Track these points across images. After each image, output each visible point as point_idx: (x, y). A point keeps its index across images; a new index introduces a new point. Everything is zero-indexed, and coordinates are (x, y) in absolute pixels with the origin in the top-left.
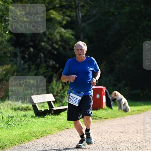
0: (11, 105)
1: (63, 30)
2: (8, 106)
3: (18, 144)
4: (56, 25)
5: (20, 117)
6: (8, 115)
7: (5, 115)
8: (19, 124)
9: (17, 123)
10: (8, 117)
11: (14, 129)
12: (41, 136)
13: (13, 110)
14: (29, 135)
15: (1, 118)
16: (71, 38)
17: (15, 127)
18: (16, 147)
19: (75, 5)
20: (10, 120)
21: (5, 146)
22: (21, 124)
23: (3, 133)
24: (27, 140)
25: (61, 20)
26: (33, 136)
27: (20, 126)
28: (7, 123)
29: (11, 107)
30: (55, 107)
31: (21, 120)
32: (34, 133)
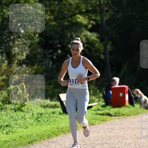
0: (40, 103)
1: (89, 33)
2: (37, 104)
3: (46, 139)
4: (82, 28)
5: (48, 114)
6: (37, 112)
7: (35, 112)
8: (47, 121)
9: (46, 119)
10: (38, 114)
11: (43, 125)
12: (68, 131)
13: (43, 108)
14: (57, 130)
15: (32, 115)
16: (96, 41)
17: (45, 123)
18: (45, 142)
19: (100, 10)
20: (39, 117)
21: (35, 140)
22: (49, 121)
23: (33, 129)
24: (55, 135)
25: (87, 24)
26: (61, 132)
27: (49, 122)
28: (37, 120)
29: (41, 104)
31: (49, 116)
32: (62, 128)
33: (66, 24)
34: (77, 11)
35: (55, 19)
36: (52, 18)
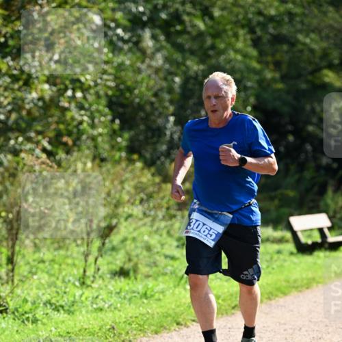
5: (270, 254)
12: (306, 286)
14: (284, 284)
22: (271, 267)
24: (281, 293)
27: (270, 269)
30: (332, 236)
31: (271, 258)
32: (295, 281)
33: (304, 86)
34: (324, 63)
35: (284, 78)
36: (277, 75)
